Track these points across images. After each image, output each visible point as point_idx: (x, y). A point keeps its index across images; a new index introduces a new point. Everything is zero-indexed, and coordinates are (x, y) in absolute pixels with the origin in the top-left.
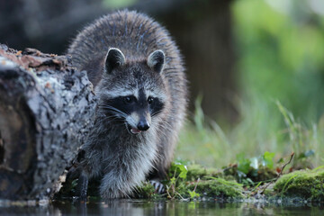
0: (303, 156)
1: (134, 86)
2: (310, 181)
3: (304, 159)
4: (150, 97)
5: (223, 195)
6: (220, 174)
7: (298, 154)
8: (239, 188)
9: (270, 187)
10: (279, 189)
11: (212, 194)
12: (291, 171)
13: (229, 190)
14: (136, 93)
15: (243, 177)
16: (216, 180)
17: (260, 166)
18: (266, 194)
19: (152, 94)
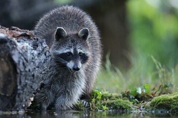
0: (166, 86)
1: (71, 47)
2: (170, 100)
3: (167, 88)
4: (80, 53)
5: (122, 108)
6: (120, 97)
7: (163, 85)
8: (131, 104)
9: (148, 104)
10: (153, 105)
11: (115, 108)
12: (159, 95)
13: (125, 105)
14: (72, 51)
15: (133, 98)
16: (118, 100)
17: (142, 92)
18: (145, 108)
19: (81, 51)
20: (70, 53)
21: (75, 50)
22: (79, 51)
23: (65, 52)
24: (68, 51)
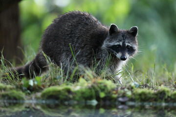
1: (121, 41)
2: (59, 91)
3: (56, 81)
4: (128, 46)
6: (13, 89)
7: (53, 78)
8: (23, 95)
9: (39, 94)
10: (43, 96)
11: (10, 98)
12: (49, 86)
14: (121, 43)
15: (25, 90)
16: (11, 91)
17: (34, 84)
18: (37, 98)
19: (129, 44)
20: (119, 45)
21: (124, 43)
22: (127, 44)
23: (116, 44)
24: (118, 43)
